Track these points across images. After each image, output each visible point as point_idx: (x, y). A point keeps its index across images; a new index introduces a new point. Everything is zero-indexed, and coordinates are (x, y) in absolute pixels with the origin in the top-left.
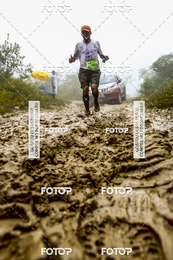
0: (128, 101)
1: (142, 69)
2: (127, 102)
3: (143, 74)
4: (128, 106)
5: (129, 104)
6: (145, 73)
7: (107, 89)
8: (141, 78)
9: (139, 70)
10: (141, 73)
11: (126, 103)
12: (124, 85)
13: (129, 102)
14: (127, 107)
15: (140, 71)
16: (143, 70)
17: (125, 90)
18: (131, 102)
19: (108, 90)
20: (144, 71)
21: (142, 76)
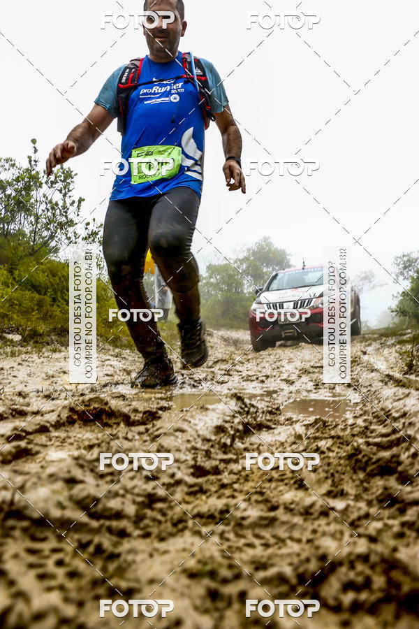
0: (366, 336)
1: (404, 256)
2: (364, 339)
3: (405, 268)
4: (369, 349)
5: (370, 345)
6: (410, 266)
7: (310, 301)
8: (401, 278)
9: (396, 258)
10: (401, 266)
11: (361, 342)
12: (355, 293)
13: (370, 339)
14: (365, 353)
15: (399, 260)
16: (406, 259)
17: (359, 307)
18: (375, 340)
19: (311, 305)
20: (409, 260)
21: (402, 273)
